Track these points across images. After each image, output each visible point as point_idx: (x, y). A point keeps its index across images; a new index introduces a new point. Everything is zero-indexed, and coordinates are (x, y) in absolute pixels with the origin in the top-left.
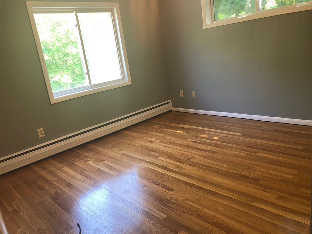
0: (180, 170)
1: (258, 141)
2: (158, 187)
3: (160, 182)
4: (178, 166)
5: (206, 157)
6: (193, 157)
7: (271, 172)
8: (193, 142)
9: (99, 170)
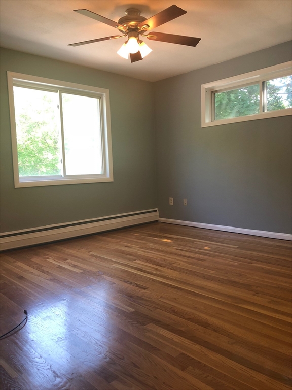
0: (158, 273)
1: (255, 254)
2: (129, 286)
3: (132, 281)
4: (157, 269)
5: (191, 264)
6: (176, 262)
7: (266, 280)
8: (178, 249)
9: (60, 267)
